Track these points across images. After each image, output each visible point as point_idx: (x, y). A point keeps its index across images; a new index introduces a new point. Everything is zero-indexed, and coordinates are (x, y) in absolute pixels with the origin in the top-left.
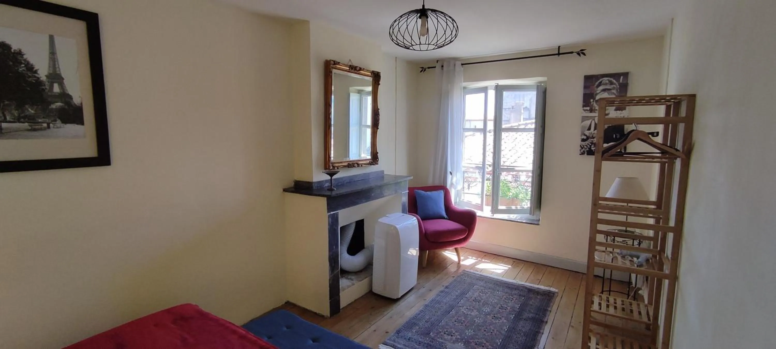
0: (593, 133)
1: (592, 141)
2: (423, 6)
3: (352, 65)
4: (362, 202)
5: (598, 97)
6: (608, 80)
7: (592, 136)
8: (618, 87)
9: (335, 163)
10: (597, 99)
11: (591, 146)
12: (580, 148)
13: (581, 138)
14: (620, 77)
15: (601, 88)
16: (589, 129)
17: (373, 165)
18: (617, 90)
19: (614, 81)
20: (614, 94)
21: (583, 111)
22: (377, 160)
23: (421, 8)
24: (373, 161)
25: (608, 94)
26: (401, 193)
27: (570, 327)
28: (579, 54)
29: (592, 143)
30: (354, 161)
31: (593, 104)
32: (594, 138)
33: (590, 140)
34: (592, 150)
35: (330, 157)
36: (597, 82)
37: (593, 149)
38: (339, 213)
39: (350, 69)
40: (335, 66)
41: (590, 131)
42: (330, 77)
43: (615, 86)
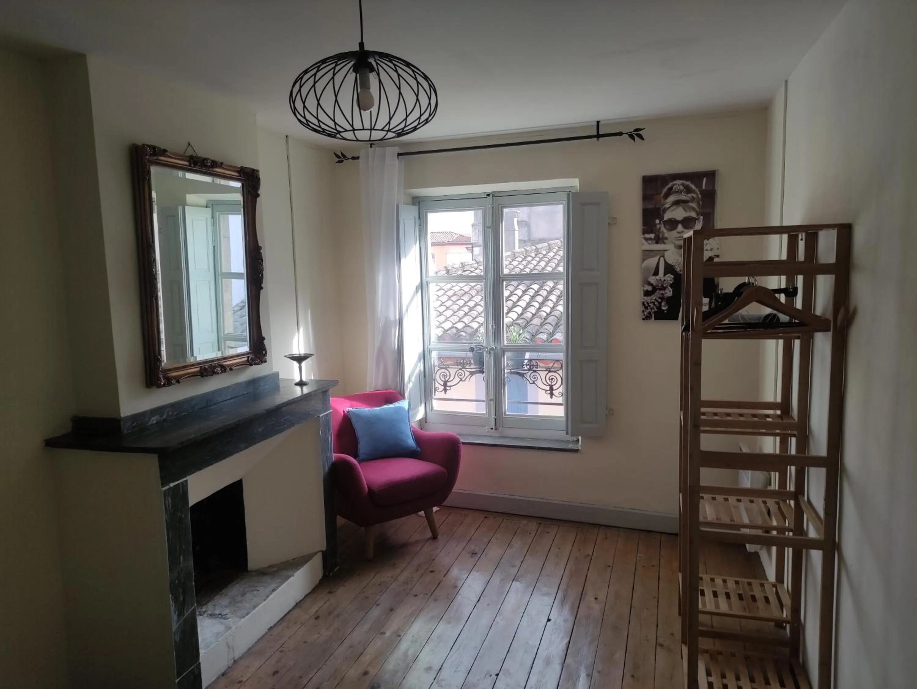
0: (663, 280)
1: (662, 294)
2: (361, 45)
3: (195, 155)
4: (239, 450)
5: (667, 216)
6: (683, 185)
7: (662, 286)
8: (700, 196)
9: (170, 370)
10: (665, 218)
11: (660, 303)
12: (643, 308)
13: (644, 290)
14: (703, 180)
15: (672, 199)
16: (656, 273)
17: (255, 364)
18: (699, 203)
19: (693, 187)
20: (694, 209)
21: (644, 241)
22: (264, 352)
23: (357, 48)
24: (256, 357)
25: (685, 210)
26: (319, 416)
27: (658, 647)
28: (632, 137)
29: (662, 298)
30: (213, 361)
31: (660, 228)
32: (664, 288)
33: (658, 293)
34: (664, 310)
35: (158, 360)
36: (664, 188)
37: (664, 308)
38: (189, 483)
39: (190, 164)
40: (155, 158)
41: (657, 277)
42: (146, 182)
43: (694, 195)
